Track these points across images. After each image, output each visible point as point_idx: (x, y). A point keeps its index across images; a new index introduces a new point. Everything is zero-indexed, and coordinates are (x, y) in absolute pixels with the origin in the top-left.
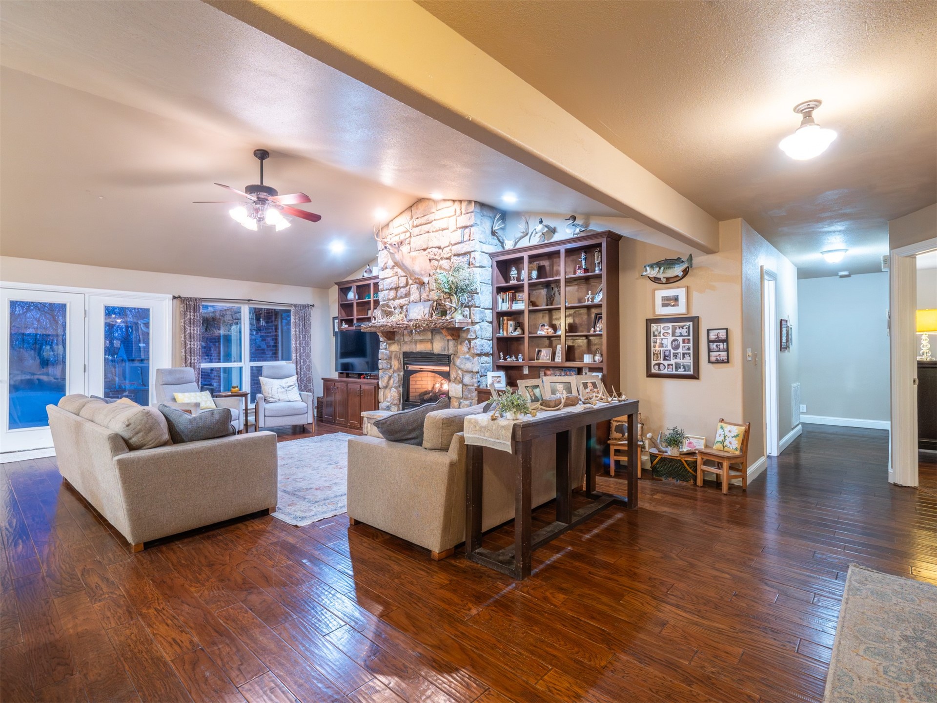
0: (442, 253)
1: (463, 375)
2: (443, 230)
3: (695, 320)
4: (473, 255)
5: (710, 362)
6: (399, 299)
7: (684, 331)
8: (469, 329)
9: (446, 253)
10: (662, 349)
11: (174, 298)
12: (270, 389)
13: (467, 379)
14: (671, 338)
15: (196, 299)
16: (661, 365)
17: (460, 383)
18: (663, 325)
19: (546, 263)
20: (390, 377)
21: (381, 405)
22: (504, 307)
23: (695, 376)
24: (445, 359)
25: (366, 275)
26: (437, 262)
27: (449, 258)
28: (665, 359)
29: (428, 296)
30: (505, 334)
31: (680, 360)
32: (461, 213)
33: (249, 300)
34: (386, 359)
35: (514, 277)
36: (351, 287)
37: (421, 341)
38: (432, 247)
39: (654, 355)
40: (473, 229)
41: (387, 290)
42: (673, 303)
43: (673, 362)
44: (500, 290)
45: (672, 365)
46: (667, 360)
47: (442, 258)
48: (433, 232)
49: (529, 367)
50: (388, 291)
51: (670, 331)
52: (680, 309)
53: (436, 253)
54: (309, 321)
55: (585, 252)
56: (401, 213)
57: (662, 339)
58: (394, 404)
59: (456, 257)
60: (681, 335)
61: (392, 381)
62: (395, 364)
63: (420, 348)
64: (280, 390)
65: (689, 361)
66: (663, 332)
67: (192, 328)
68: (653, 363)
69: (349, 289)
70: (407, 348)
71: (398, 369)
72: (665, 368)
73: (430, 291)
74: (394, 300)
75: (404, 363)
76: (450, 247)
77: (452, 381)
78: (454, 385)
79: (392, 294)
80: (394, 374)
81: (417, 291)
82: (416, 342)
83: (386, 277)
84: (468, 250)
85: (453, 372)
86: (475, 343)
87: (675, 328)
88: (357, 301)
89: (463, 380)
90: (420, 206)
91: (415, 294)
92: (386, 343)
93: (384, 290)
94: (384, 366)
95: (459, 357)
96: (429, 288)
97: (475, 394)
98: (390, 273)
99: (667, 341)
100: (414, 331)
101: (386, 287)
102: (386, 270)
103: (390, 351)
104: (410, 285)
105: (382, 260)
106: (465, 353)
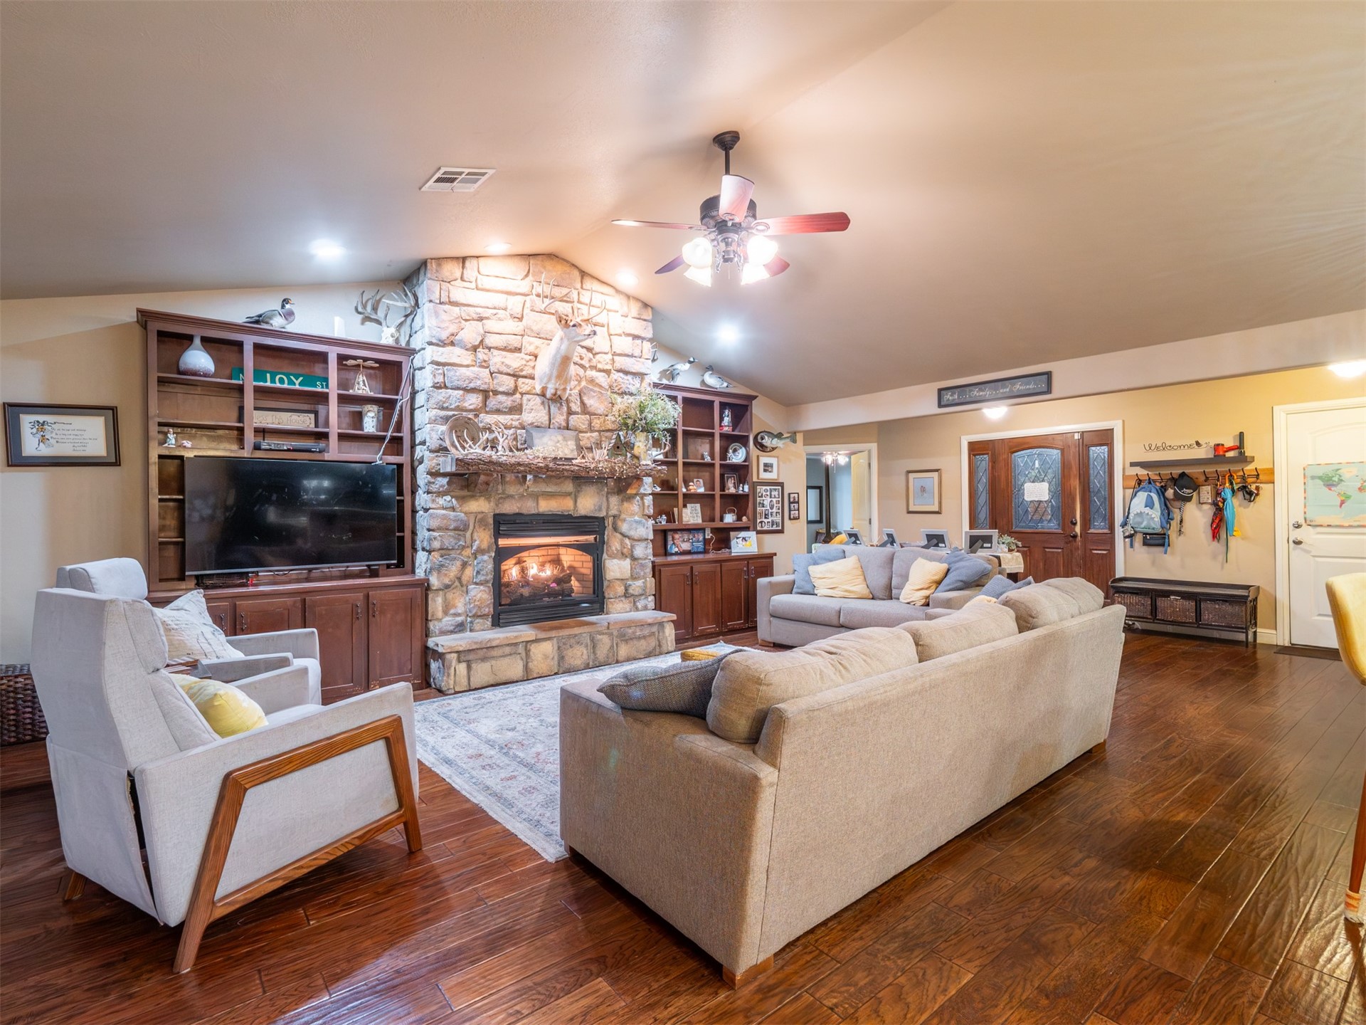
0: (594, 360)
3: (781, 485)
4: (647, 379)
5: (790, 519)
6: (487, 413)
7: (776, 493)
9: (604, 361)
10: (764, 509)
13: (639, 551)
14: (769, 500)
16: (763, 523)
17: (626, 557)
18: (764, 488)
20: (464, 565)
23: (781, 531)
26: (583, 371)
27: (608, 372)
28: (765, 518)
29: (567, 421)
31: (774, 518)
32: (628, 313)
34: (456, 529)
36: (196, 338)
37: (548, 495)
39: (759, 513)
40: (646, 344)
41: (458, 388)
42: (770, 470)
43: (770, 520)
45: (770, 522)
46: (767, 518)
47: (594, 368)
50: (461, 392)
51: (768, 493)
52: (773, 476)
53: (584, 356)
57: (764, 500)
59: (621, 374)
60: (775, 497)
61: (469, 572)
62: (483, 538)
63: (546, 506)
65: (778, 519)
66: (764, 493)
68: (758, 521)
70: (509, 508)
71: (487, 548)
72: (765, 526)
73: (570, 413)
74: (477, 412)
75: (497, 534)
76: (610, 356)
77: (612, 556)
78: (615, 561)
79: (473, 401)
80: (480, 557)
81: (542, 407)
82: (536, 497)
83: (451, 361)
84: (643, 370)
85: (615, 543)
86: (649, 500)
87: (771, 490)
88: (255, 383)
89: (632, 552)
90: (548, 264)
91: (534, 412)
92: (452, 497)
93: (446, 387)
94: (447, 544)
95: (624, 520)
96: (569, 408)
97: (649, 570)
98: (466, 358)
99: (767, 502)
100: (529, 477)
101: (456, 383)
102: (450, 348)
103: (466, 513)
104: (522, 394)
105: (442, 326)
106: (633, 515)
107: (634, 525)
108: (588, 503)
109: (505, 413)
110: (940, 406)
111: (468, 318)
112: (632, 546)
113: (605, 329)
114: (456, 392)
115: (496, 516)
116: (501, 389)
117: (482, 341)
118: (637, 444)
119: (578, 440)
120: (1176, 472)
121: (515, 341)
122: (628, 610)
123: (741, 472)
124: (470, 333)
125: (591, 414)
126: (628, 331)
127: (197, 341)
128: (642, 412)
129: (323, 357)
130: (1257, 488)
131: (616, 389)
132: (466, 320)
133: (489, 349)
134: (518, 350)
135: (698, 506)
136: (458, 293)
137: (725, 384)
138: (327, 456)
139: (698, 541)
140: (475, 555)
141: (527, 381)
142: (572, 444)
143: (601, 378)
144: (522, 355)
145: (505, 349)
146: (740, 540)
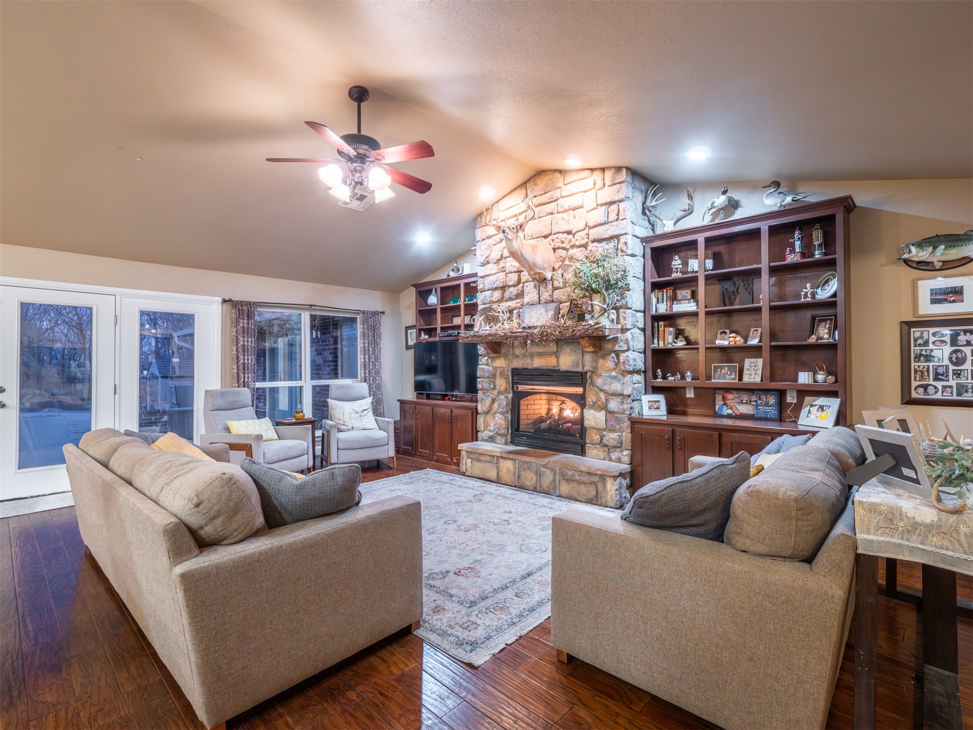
0: (574, 240)
1: (607, 400)
2: (574, 209)
4: (623, 239)
6: (506, 301)
8: (617, 337)
9: (580, 238)
10: (931, 364)
11: (224, 301)
12: (341, 414)
13: (614, 405)
14: (948, 349)
15: (250, 304)
16: (930, 388)
17: (602, 409)
18: (932, 330)
19: (722, 249)
20: (493, 401)
21: (480, 435)
22: (662, 309)
24: (578, 378)
25: (452, 274)
26: (565, 252)
27: (585, 246)
29: (552, 296)
30: (661, 345)
32: (604, 185)
33: (311, 306)
34: (488, 377)
35: (677, 268)
36: (432, 290)
37: (540, 355)
38: (558, 233)
39: (916, 372)
40: (622, 205)
41: (489, 290)
42: (952, 298)
43: (953, 382)
44: (656, 286)
45: (951, 387)
46: (943, 380)
47: (573, 246)
48: (558, 213)
49: (695, 388)
50: (490, 292)
51: (947, 338)
52: (961, 308)
53: (564, 240)
54: (379, 331)
55: (801, 230)
56: (511, 192)
57: (932, 351)
58: (501, 435)
59: (596, 244)
61: (496, 405)
62: (501, 384)
63: (538, 363)
64: (354, 415)
66: (932, 339)
67: (246, 339)
68: (914, 384)
69: (429, 292)
70: (518, 364)
71: (506, 391)
72: (936, 392)
73: (555, 289)
74: (499, 302)
75: (514, 383)
76: (586, 231)
77: (589, 407)
78: (592, 411)
79: (497, 295)
80: (501, 397)
81: (535, 290)
82: (532, 356)
83: (488, 273)
84: (616, 233)
85: (590, 396)
86: (625, 357)
88: (441, 306)
89: (607, 405)
90: (539, 181)
91: (531, 294)
92: (489, 357)
93: (485, 291)
94: (485, 387)
95: (600, 376)
96: (553, 285)
97: (626, 424)
98: (495, 269)
99: (941, 353)
100: (529, 342)
101: (488, 287)
102: (488, 265)
103: (493, 368)
104: (523, 283)
105: (483, 253)
106: (609, 370)
107: (609, 380)
108: (567, 361)
109: (514, 299)
111: (495, 243)
115: (511, 370)
116: (511, 284)
117: (502, 255)
122: (602, 457)
124: (496, 253)
126: (600, 202)
127: (433, 292)
129: (459, 286)
131: (592, 259)
132: (494, 245)
135: (759, 361)
139: (767, 404)
140: (498, 395)
142: (552, 314)
146: (814, 410)
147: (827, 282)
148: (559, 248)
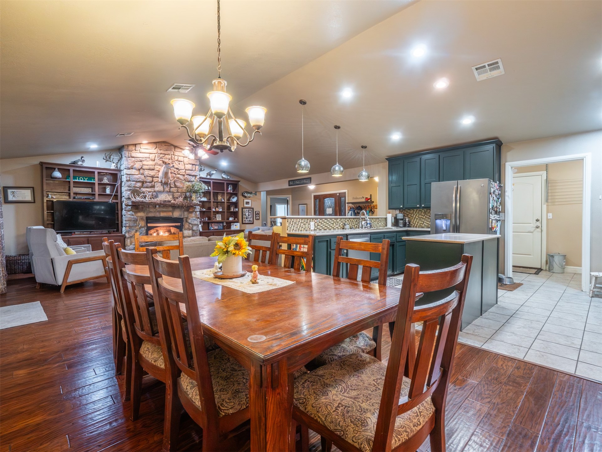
0: (179, 172)
2: (179, 161)
3: (253, 209)
4: (197, 177)
5: (256, 219)
6: (143, 188)
9: (182, 172)
10: (245, 216)
13: (195, 228)
14: (248, 213)
17: (190, 230)
18: (246, 209)
20: (137, 231)
23: (253, 223)
24: (180, 220)
26: (175, 175)
27: (184, 175)
28: (246, 219)
29: (170, 190)
31: (250, 219)
34: (133, 221)
37: (163, 212)
39: (244, 218)
40: (197, 166)
41: (134, 181)
42: (248, 204)
43: (248, 220)
47: (178, 174)
50: (135, 182)
51: (247, 211)
52: (249, 206)
53: (175, 171)
56: (149, 143)
59: (188, 176)
60: (250, 212)
61: (138, 233)
62: (142, 223)
63: (162, 215)
65: (252, 219)
68: (244, 220)
69: (53, 169)
70: (151, 215)
71: (144, 226)
72: (246, 222)
73: (171, 187)
74: (140, 188)
75: (147, 222)
76: (184, 170)
77: (185, 230)
78: (187, 231)
79: (139, 185)
80: (141, 229)
81: (161, 186)
82: (160, 212)
83: (132, 173)
84: (196, 174)
85: (186, 226)
86: (198, 213)
87: (249, 210)
88: (73, 180)
90: (163, 145)
91: (158, 187)
92: (132, 212)
93: (130, 181)
94: (131, 225)
95: (190, 219)
96: (170, 186)
97: (198, 234)
98: (137, 172)
99: (247, 214)
100: (157, 206)
101: (133, 180)
102: (132, 170)
103: (137, 216)
104: (155, 182)
105: (129, 164)
106: (193, 217)
107: (193, 220)
108: (177, 214)
109: (149, 188)
110: (289, 186)
112: (192, 227)
113: (183, 163)
114: (133, 182)
115: (146, 217)
116: (148, 181)
117: (141, 168)
118: (193, 196)
119: (173, 195)
120: (358, 205)
121: (152, 167)
123: (236, 204)
124: (138, 165)
125: (178, 188)
126: (190, 163)
127: (57, 169)
128: (193, 187)
129: (94, 172)
130: (374, 210)
131: (186, 180)
132: (136, 162)
133: (144, 170)
134: (154, 170)
135: (220, 215)
136: (134, 154)
137: (229, 177)
138: (95, 200)
139: (221, 226)
140: (140, 228)
141: (156, 178)
142: (171, 197)
143: (181, 177)
144: (155, 171)
145: (149, 169)
146: (234, 226)
147: (233, 198)
148: (173, 173)
